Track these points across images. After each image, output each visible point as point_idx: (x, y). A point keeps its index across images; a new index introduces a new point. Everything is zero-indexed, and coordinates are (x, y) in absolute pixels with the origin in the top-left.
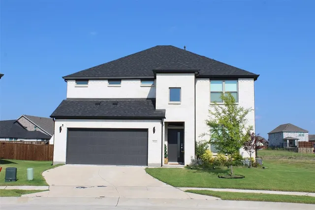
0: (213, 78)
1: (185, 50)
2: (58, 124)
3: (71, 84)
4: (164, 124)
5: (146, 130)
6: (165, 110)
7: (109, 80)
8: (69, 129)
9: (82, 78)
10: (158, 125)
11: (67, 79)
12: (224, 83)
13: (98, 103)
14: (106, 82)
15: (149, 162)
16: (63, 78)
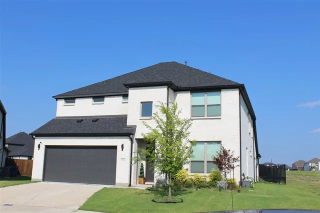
0: (194, 90)
2: (37, 141)
3: (61, 103)
4: (134, 140)
5: (115, 147)
6: (135, 126)
8: (47, 147)
10: (126, 141)
11: (57, 98)
12: (206, 95)
13: (80, 120)
14: (91, 100)
15: (117, 181)
16: (53, 97)
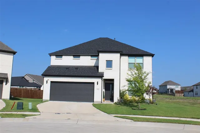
0: (130, 55)
1: (115, 40)
2: (46, 79)
3: (53, 58)
4: (103, 80)
5: (93, 83)
6: (103, 73)
7: (74, 56)
8: (52, 82)
9: (59, 55)
10: (99, 80)
11: (51, 55)
12: (136, 58)
13: (68, 68)
14: (72, 57)
15: (95, 100)
16: (49, 54)
